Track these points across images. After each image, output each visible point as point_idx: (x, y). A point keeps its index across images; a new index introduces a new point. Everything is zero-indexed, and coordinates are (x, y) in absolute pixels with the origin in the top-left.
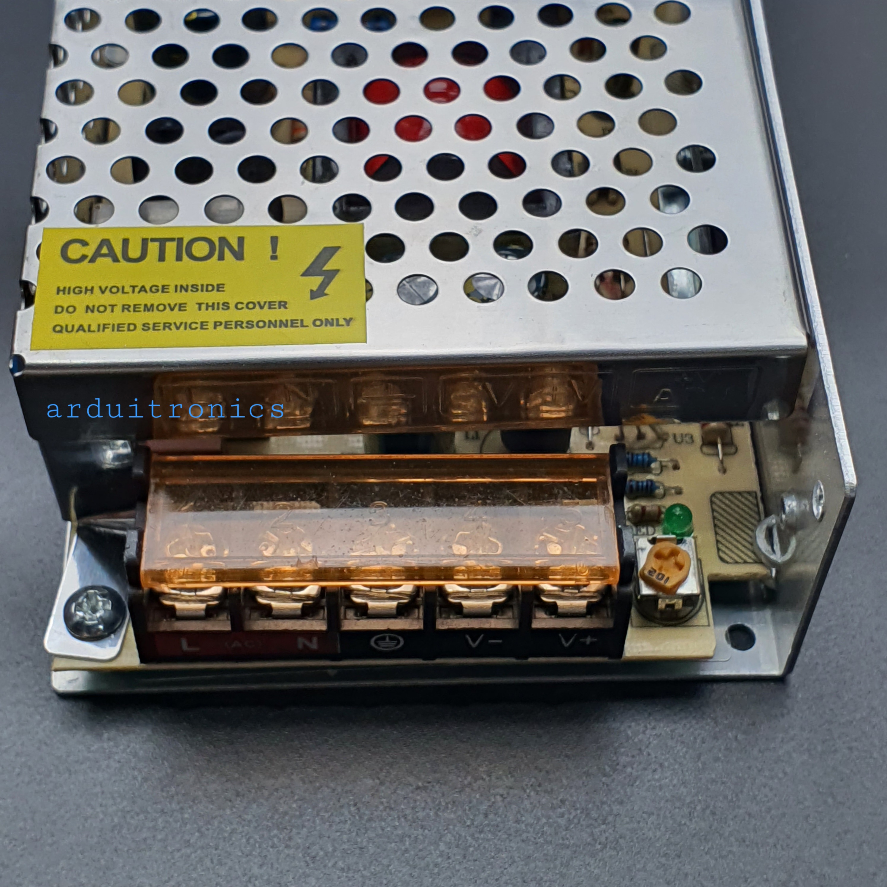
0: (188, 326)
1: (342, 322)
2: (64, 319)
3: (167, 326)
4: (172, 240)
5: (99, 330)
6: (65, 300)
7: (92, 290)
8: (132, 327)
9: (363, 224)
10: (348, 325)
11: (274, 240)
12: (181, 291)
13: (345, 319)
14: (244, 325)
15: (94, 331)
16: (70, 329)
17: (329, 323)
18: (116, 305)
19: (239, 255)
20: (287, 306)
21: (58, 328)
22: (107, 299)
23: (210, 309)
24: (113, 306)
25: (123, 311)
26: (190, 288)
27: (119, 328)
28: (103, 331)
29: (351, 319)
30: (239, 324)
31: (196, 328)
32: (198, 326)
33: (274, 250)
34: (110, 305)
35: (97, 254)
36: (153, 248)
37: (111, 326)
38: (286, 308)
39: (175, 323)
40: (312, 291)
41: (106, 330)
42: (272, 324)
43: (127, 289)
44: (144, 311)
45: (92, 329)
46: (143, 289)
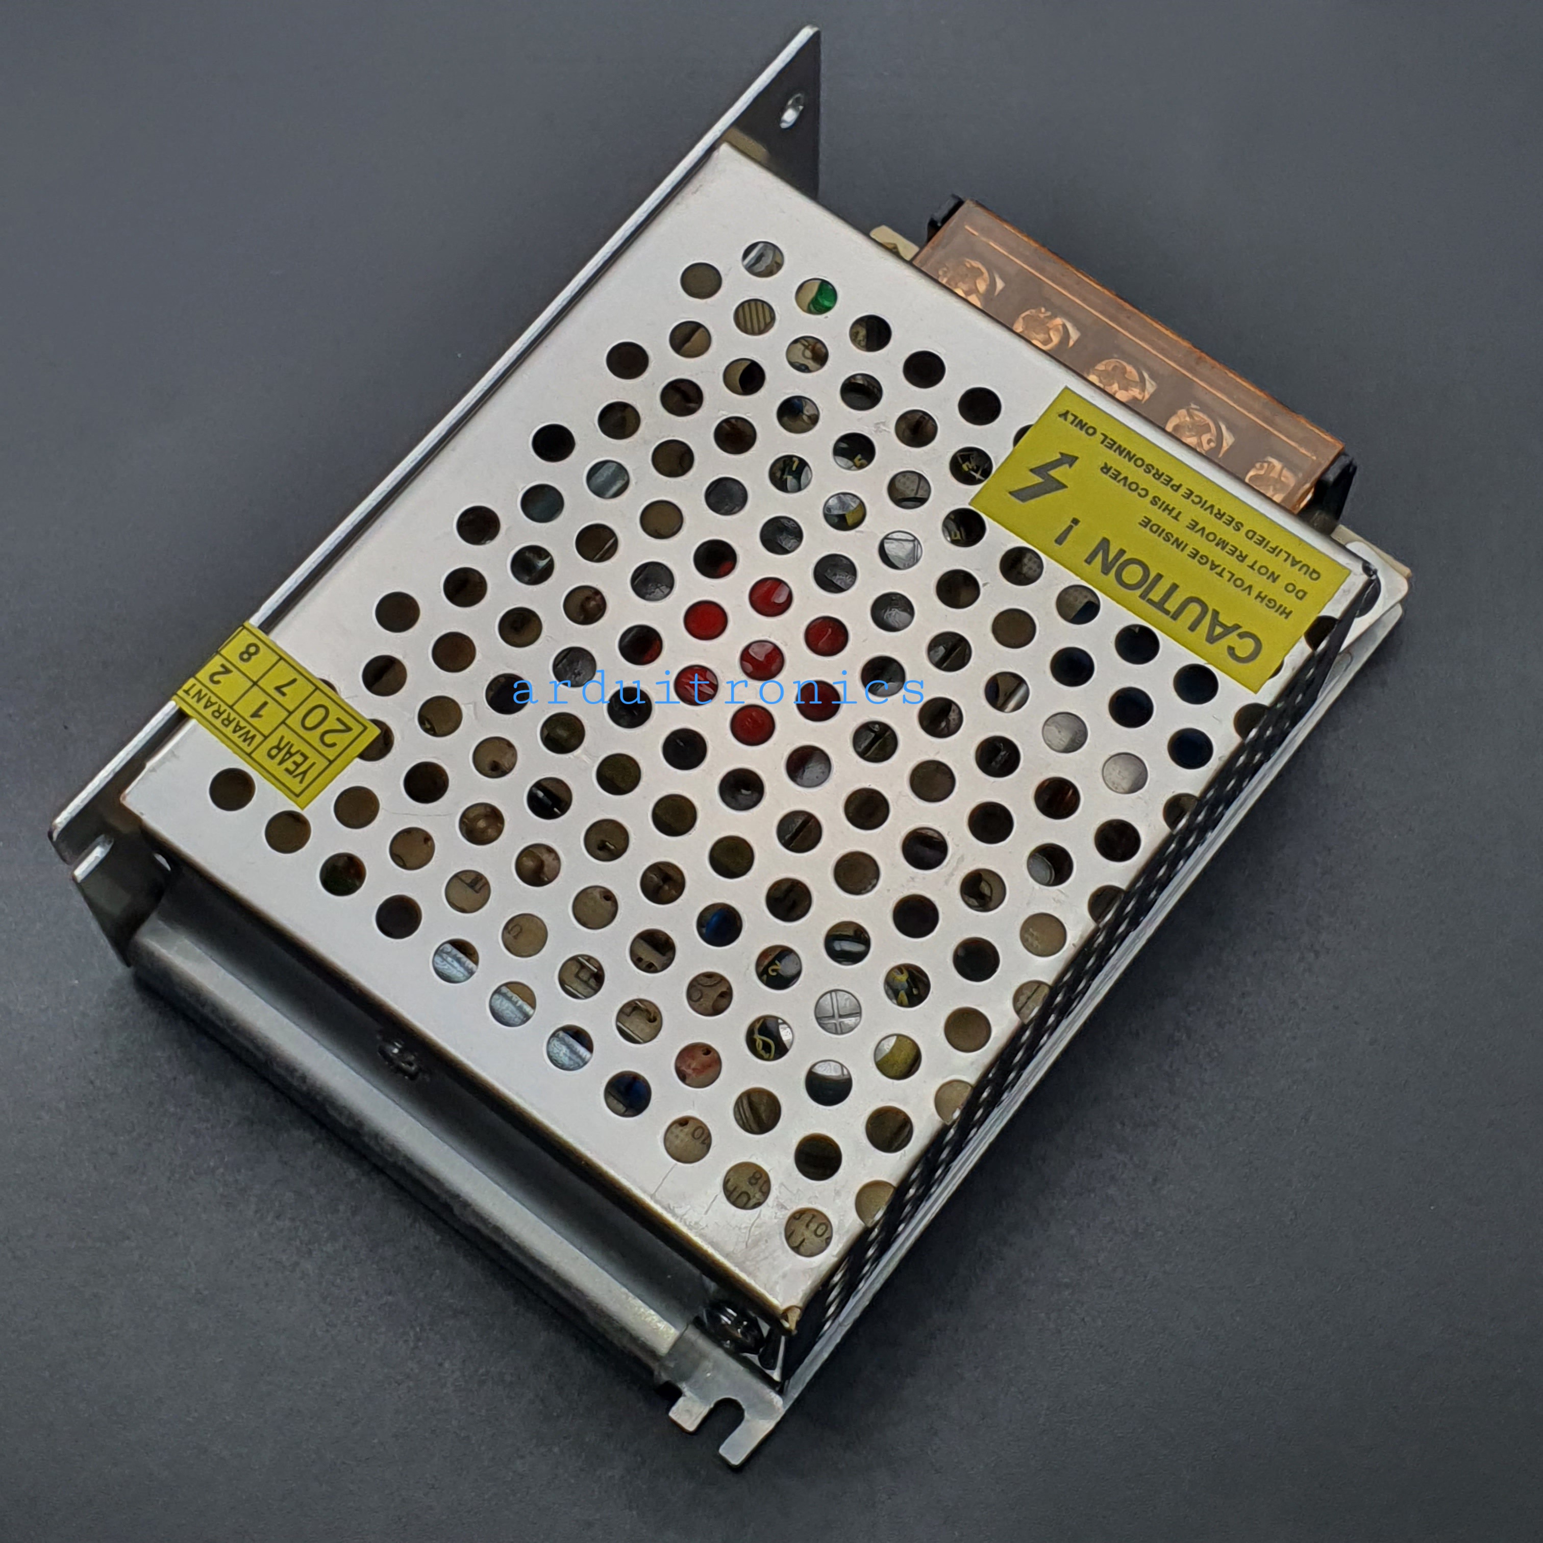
0: (1202, 503)
1: (1071, 418)
2: (1303, 582)
3: (1220, 515)
4: (1150, 602)
5: (1281, 550)
6: (1289, 601)
7: (1258, 596)
8: (1250, 534)
9: (970, 504)
10: (1067, 412)
11: (1060, 540)
12: (1182, 542)
13: (1066, 419)
14: (1154, 471)
15: (1286, 552)
16: (1305, 569)
17: (1081, 425)
18: (1248, 566)
19: (1105, 544)
20: (1103, 465)
21: (1315, 576)
22: (1251, 578)
23: (1170, 508)
24: (1252, 567)
25: (1246, 556)
26: (1172, 540)
27: (1262, 541)
28: (1277, 547)
29: (1060, 416)
30: (1158, 475)
31: (1197, 496)
32: (1193, 497)
33: (1070, 529)
34: (1254, 569)
35: (1228, 630)
36: (1172, 605)
37: (1268, 548)
38: (1106, 464)
39: (1211, 513)
40: (1071, 466)
41: (1274, 546)
42: (1130, 456)
43: (1226, 575)
44: (1228, 544)
45: (1285, 556)
46: (1214, 566)
